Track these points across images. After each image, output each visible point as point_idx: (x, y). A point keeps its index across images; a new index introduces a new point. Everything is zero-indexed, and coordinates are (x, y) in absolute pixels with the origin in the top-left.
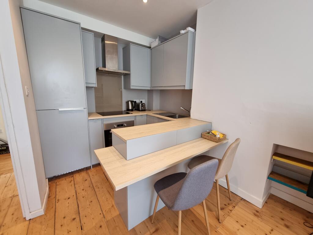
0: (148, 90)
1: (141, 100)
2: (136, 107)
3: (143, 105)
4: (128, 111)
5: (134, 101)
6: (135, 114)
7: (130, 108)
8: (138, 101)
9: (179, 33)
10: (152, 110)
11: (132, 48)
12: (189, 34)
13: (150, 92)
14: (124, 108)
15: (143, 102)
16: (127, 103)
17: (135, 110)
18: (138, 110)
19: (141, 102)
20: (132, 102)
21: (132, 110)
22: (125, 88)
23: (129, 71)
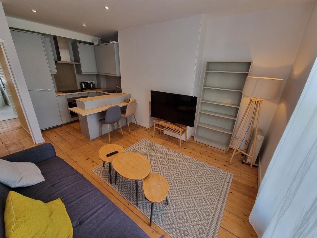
0: (96, 75)
1: (91, 82)
2: (88, 87)
3: (93, 85)
4: (82, 90)
5: (86, 82)
6: (88, 91)
7: (84, 87)
8: (89, 82)
9: (109, 42)
10: (101, 88)
11: (80, 46)
12: (115, 45)
13: (98, 76)
14: (79, 88)
15: (93, 83)
16: (81, 84)
17: (88, 89)
18: (90, 88)
19: (92, 83)
20: (84, 83)
21: (85, 89)
22: (77, 73)
23: (79, 62)
